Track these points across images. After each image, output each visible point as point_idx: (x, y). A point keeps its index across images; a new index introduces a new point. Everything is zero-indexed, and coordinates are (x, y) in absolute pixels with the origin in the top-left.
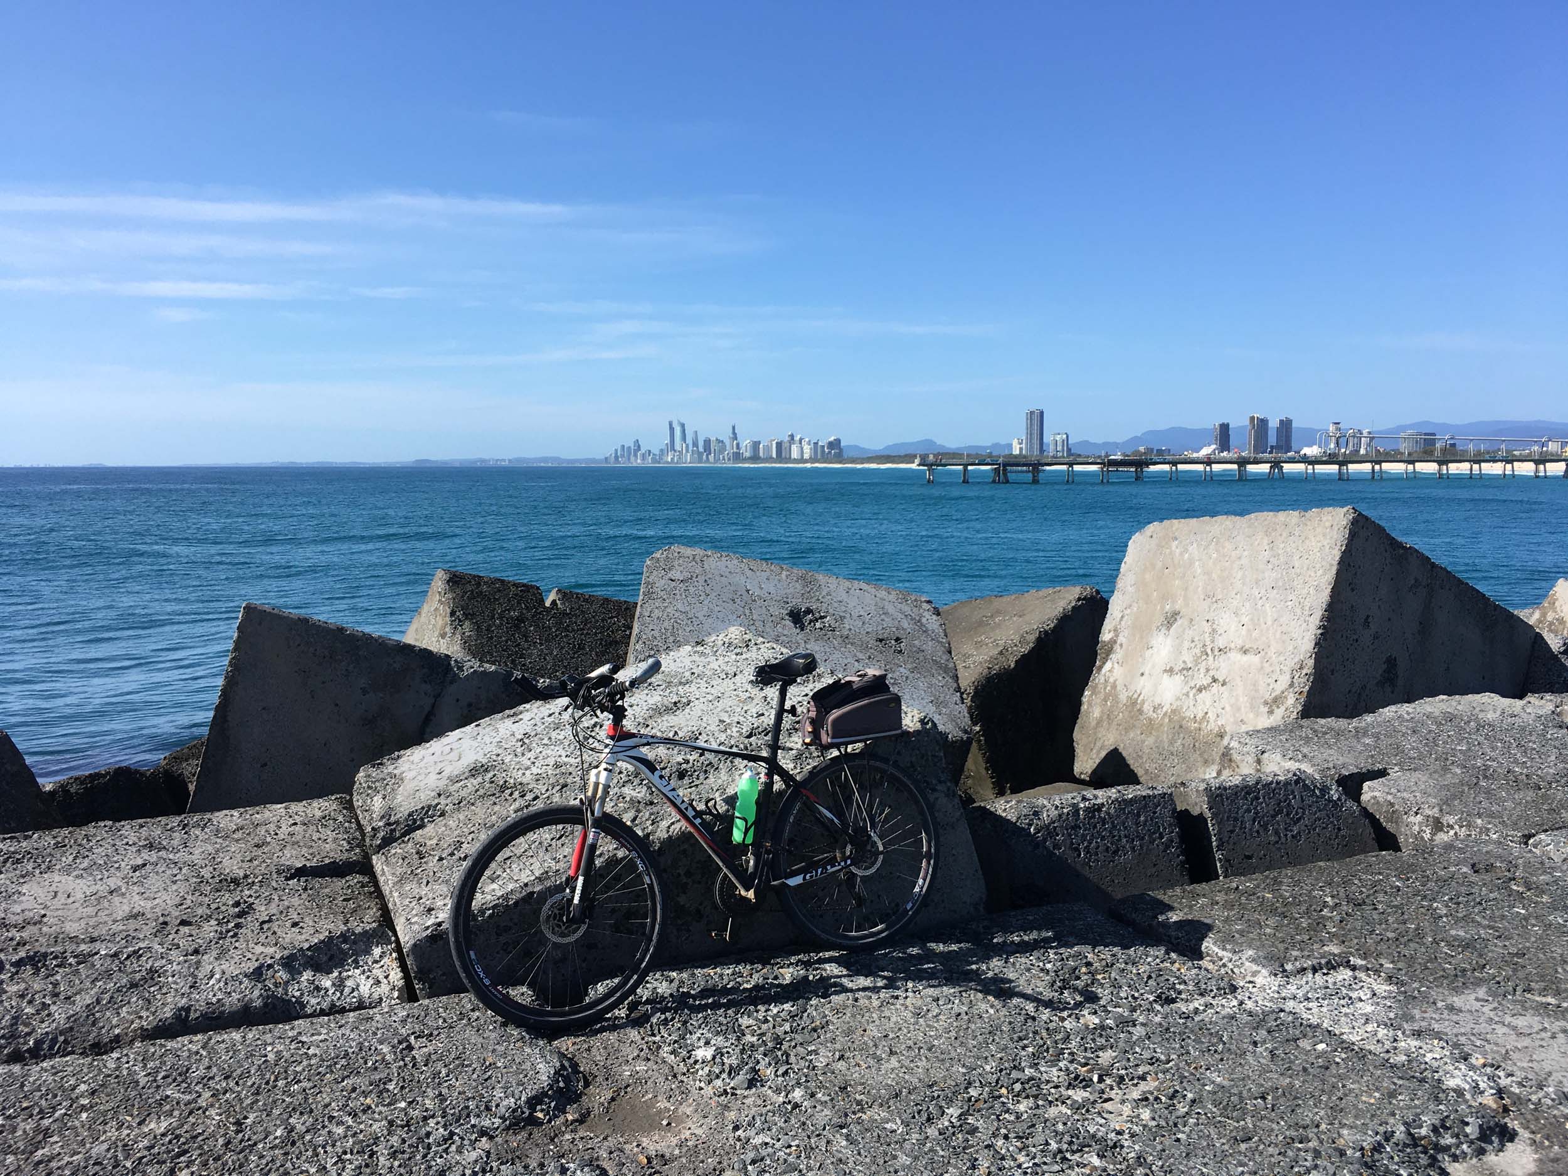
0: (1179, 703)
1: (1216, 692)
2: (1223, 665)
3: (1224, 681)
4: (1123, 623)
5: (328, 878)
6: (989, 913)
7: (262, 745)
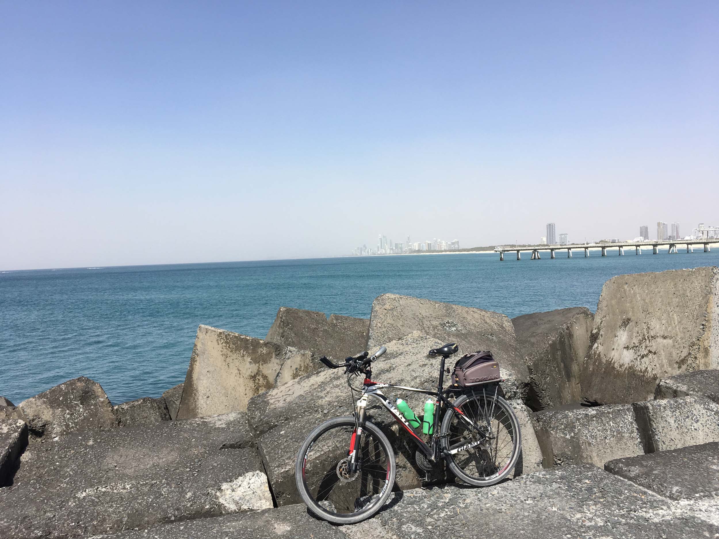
0: (632, 363)
1: (651, 357)
2: (654, 344)
3: (655, 352)
5: (237, 449)
6: (544, 468)
7: (207, 388)
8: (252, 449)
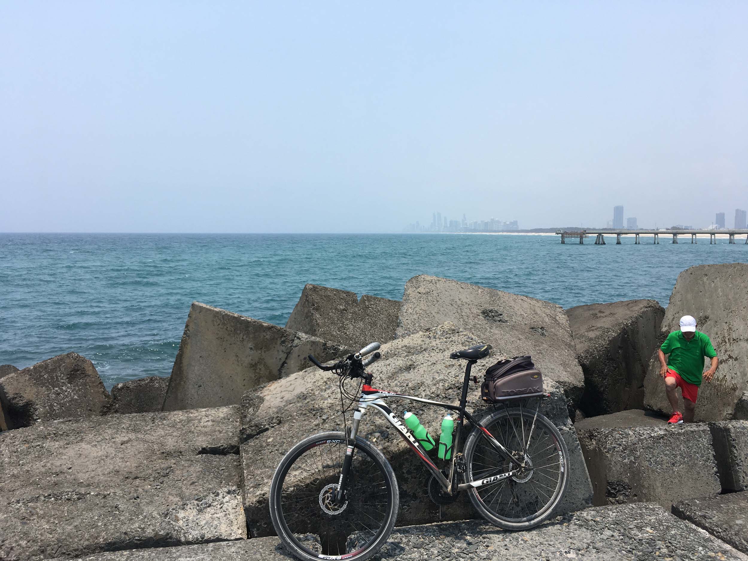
1: (731, 364)
2: (735, 348)
3: (736, 358)
5: (217, 456)
6: (595, 506)
7: (199, 376)
8: (235, 457)
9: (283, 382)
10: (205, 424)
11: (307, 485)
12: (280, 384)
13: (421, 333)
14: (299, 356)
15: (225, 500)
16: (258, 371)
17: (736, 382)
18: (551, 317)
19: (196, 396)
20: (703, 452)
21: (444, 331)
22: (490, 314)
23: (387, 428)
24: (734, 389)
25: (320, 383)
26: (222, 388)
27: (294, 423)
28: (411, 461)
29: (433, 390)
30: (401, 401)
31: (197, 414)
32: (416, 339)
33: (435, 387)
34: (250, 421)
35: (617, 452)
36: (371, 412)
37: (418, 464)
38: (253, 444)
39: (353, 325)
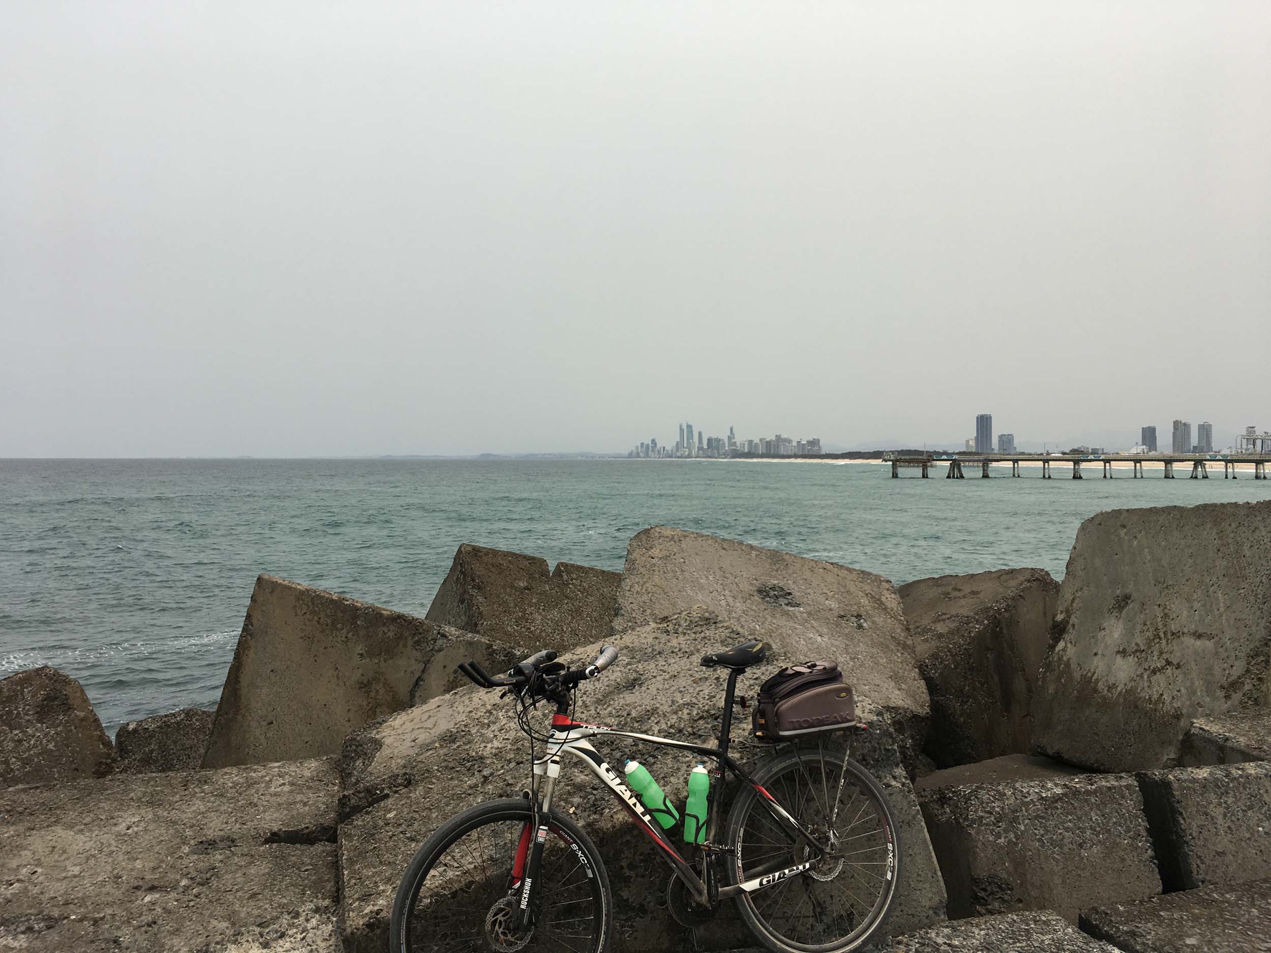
0: (1133, 684)
1: (1170, 674)
2: (1175, 648)
3: (1178, 664)
4: (1074, 605)
5: (298, 846)
6: (950, 919)
7: (270, 705)
8: (329, 847)
9: (416, 712)
10: (279, 790)
11: (454, 894)
12: (411, 716)
13: (653, 625)
14: (445, 667)
15: (309, 926)
16: (373, 694)
17: (1179, 704)
18: (872, 597)
19: (263, 741)
20: (1128, 823)
21: (691, 621)
22: (772, 593)
23: (594, 789)
24: (1178, 717)
25: (479, 714)
26: (309, 726)
27: (434, 784)
28: (635, 846)
29: (674, 721)
30: (618, 741)
31: (263, 773)
32: (644, 635)
33: (675, 717)
34: (358, 782)
35: (987, 825)
36: (567, 761)
37: (646, 852)
38: (360, 823)
39: (540, 614)
